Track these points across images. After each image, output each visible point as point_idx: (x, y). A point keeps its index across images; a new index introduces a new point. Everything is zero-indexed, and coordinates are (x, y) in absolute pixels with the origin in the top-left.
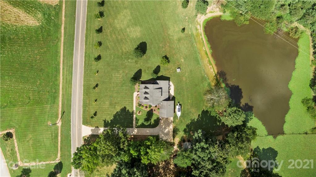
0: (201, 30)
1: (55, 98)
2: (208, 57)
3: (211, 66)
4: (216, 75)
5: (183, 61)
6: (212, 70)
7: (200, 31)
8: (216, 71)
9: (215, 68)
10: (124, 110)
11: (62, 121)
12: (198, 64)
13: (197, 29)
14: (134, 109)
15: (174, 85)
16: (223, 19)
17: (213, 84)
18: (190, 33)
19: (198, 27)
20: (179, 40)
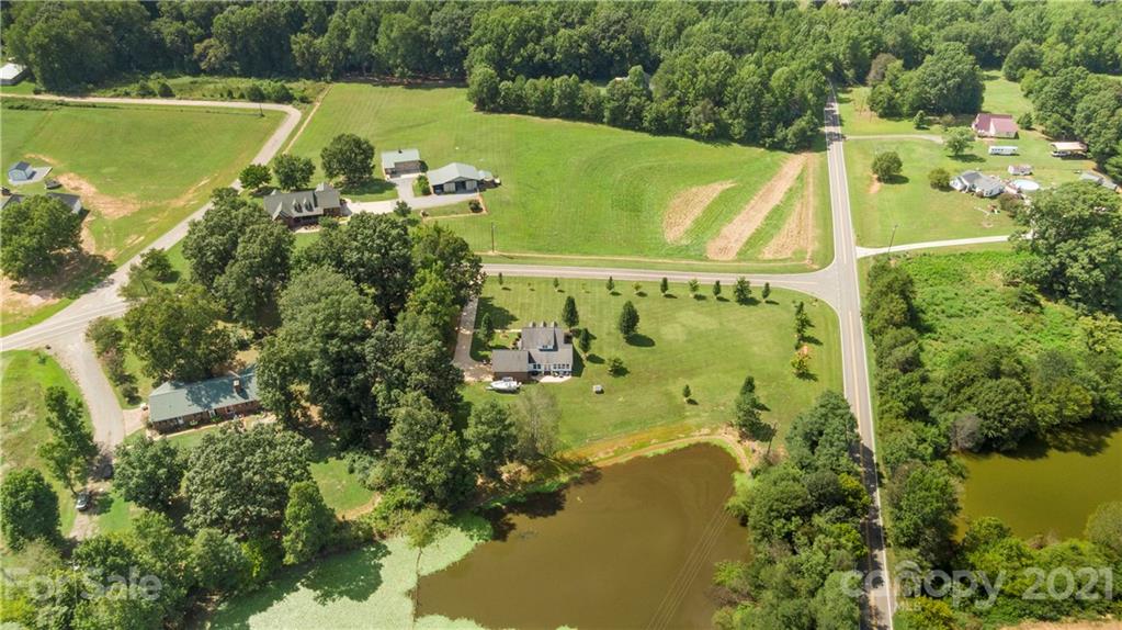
0: (699, 437)
1: (539, 250)
2: (633, 449)
3: (612, 454)
4: (590, 463)
5: (620, 399)
6: (602, 456)
7: (697, 434)
8: (599, 465)
9: (610, 463)
10: (513, 318)
11: (496, 257)
12: (616, 426)
13: (699, 427)
14: (512, 331)
15: (562, 383)
16: (737, 475)
17: (567, 455)
18: (688, 414)
19: (706, 431)
20: (669, 395)
